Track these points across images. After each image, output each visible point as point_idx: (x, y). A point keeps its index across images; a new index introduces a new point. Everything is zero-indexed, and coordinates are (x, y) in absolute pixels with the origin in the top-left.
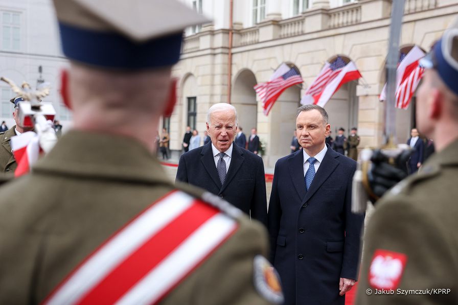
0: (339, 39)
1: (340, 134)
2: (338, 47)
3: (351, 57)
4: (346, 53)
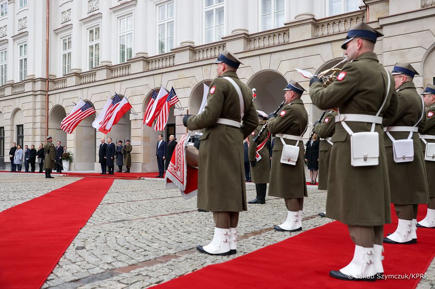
1: (119, 145)
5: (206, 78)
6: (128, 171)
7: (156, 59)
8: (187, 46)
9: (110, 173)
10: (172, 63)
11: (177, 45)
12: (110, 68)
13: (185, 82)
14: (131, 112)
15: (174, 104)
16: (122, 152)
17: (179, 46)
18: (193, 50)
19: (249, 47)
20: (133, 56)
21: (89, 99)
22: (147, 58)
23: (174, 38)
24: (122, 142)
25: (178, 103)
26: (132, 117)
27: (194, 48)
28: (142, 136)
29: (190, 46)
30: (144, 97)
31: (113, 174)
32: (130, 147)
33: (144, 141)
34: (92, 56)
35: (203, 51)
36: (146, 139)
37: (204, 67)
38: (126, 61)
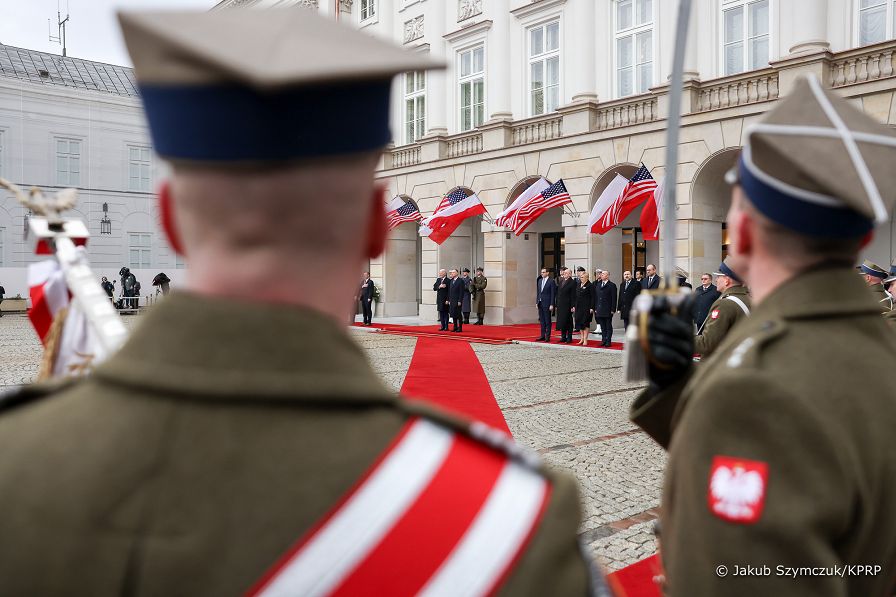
0: (460, 170)
1: (464, 276)
2: (458, 178)
3: (473, 189)
4: (468, 185)
5: (621, 160)
6: (480, 322)
7: (527, 125)
8: (586, 104)
9: (455, 330)
10: (556, 131)
11: (565, 101)
12: (444, 140)
13: (582, 168)
14: (485, 218)
15: (561, 205)
16: (471, 290)
17: (569, 102)
18: (595, 109)
19: (700, 104)
20: (487, 120)
21: (408, 194)
22: (510, 123)
23: (560, 87)
24: (468, 271)
25: (569, 205)
26: (485, 227)
27: (596, 105)
28: (504, 261)
29: (590, 103)
30: (508, 192)
31: (461, 331)
32: (484, 280)
33: (507, 269)
34: (412, 118)
35: (614, 110)
36: (510, 265)
37: (617, 141)
38: (472, 128)
